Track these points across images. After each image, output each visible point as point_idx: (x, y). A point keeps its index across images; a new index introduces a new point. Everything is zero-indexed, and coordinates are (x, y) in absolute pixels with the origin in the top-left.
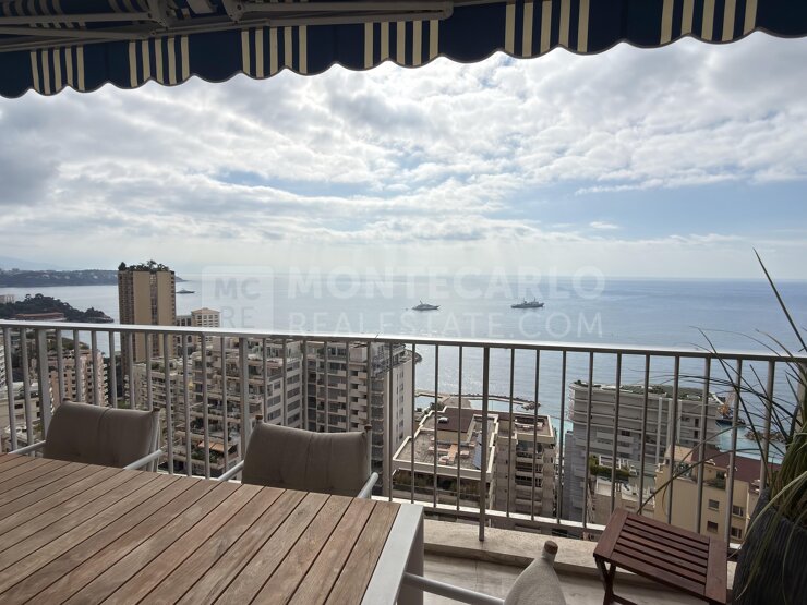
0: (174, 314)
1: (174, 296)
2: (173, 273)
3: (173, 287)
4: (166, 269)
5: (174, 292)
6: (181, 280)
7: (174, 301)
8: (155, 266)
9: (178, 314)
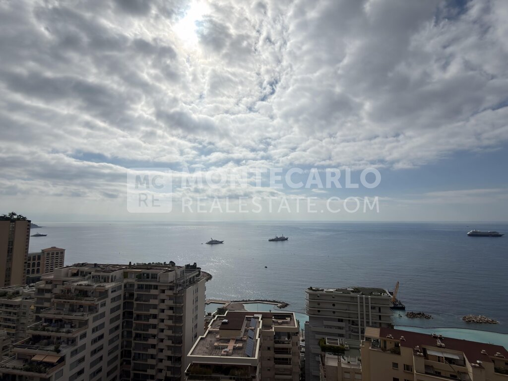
0: (27, 252)
1: (28, 239)
2: (30, 221)
3: (29, 232)
4: (24, 219)
5: (28, 236)
6: (36, 226)
7: (28, 242)
8: (15, 217)
9: (29, 252)
